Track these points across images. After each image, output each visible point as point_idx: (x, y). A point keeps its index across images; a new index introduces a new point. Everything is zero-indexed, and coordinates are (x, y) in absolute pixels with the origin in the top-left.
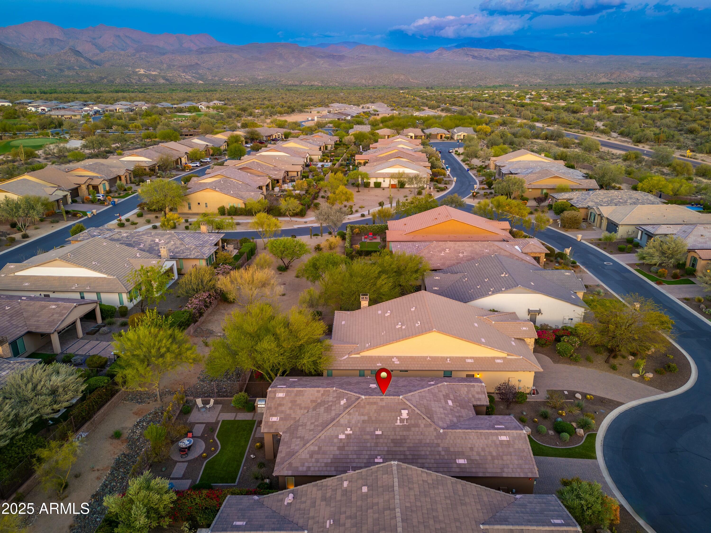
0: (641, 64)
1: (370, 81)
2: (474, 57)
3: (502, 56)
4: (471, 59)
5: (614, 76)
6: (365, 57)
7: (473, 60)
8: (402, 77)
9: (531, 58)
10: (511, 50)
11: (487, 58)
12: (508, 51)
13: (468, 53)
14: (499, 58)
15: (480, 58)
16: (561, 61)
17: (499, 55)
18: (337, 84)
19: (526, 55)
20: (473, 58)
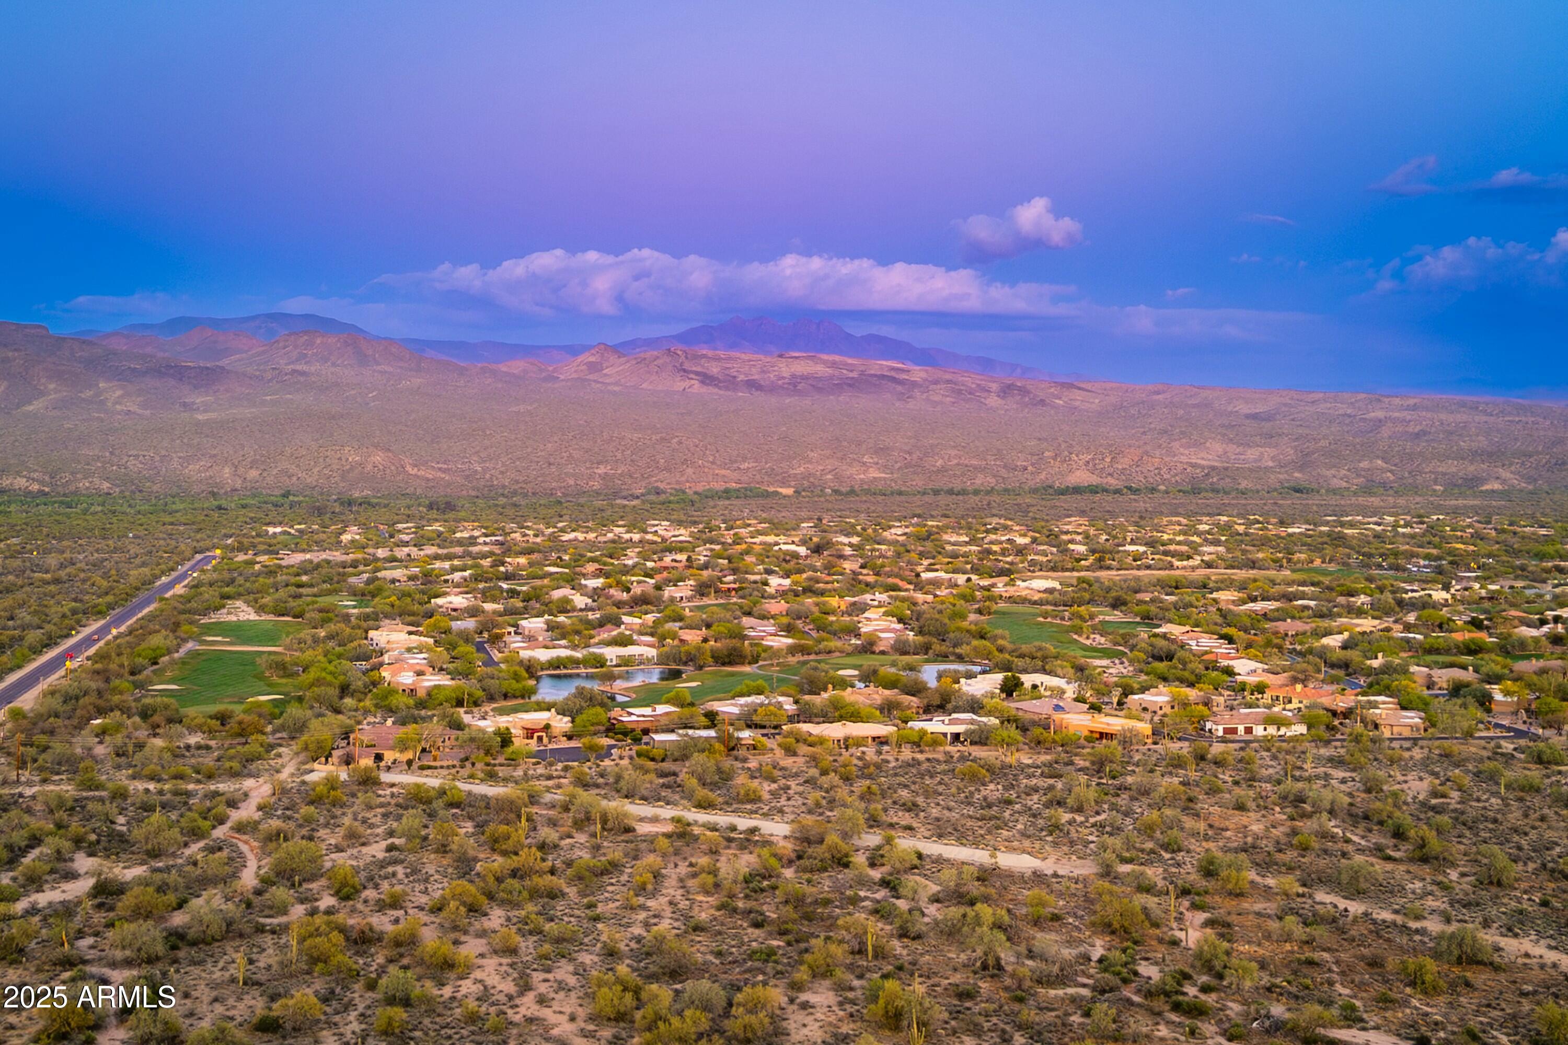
0: (1248, 416)
1: (253, 474)
2: (707, 379)
3: (804, 378)
4: (696, 386)
5: (1124, 463)
6: (303, 373)
7: (704, 389)
8: (378, 458)
9: (899, 388)
10: (837, 358)
11: (752, 385)
12: (824, 362)
13: (687, 366)
14: (795, 385)
15: (730, 383)
16: (993, 401)
17: (793, 376)
18: (106, 485)
19: (883, 377)
20: (702, 382)
